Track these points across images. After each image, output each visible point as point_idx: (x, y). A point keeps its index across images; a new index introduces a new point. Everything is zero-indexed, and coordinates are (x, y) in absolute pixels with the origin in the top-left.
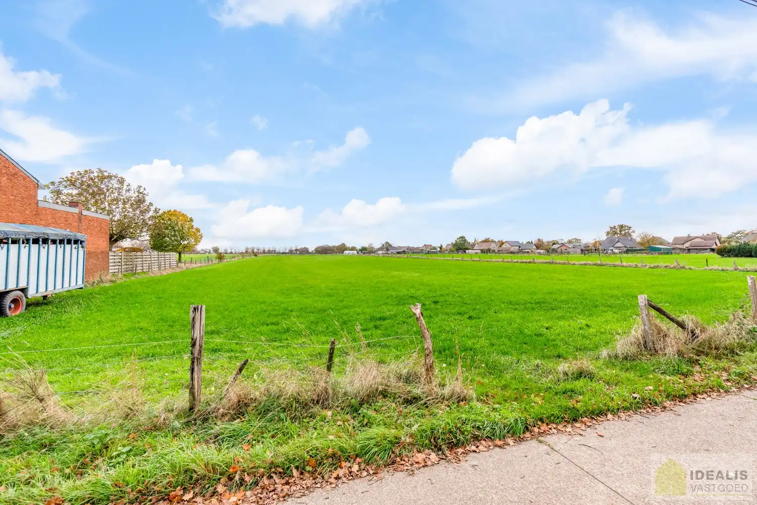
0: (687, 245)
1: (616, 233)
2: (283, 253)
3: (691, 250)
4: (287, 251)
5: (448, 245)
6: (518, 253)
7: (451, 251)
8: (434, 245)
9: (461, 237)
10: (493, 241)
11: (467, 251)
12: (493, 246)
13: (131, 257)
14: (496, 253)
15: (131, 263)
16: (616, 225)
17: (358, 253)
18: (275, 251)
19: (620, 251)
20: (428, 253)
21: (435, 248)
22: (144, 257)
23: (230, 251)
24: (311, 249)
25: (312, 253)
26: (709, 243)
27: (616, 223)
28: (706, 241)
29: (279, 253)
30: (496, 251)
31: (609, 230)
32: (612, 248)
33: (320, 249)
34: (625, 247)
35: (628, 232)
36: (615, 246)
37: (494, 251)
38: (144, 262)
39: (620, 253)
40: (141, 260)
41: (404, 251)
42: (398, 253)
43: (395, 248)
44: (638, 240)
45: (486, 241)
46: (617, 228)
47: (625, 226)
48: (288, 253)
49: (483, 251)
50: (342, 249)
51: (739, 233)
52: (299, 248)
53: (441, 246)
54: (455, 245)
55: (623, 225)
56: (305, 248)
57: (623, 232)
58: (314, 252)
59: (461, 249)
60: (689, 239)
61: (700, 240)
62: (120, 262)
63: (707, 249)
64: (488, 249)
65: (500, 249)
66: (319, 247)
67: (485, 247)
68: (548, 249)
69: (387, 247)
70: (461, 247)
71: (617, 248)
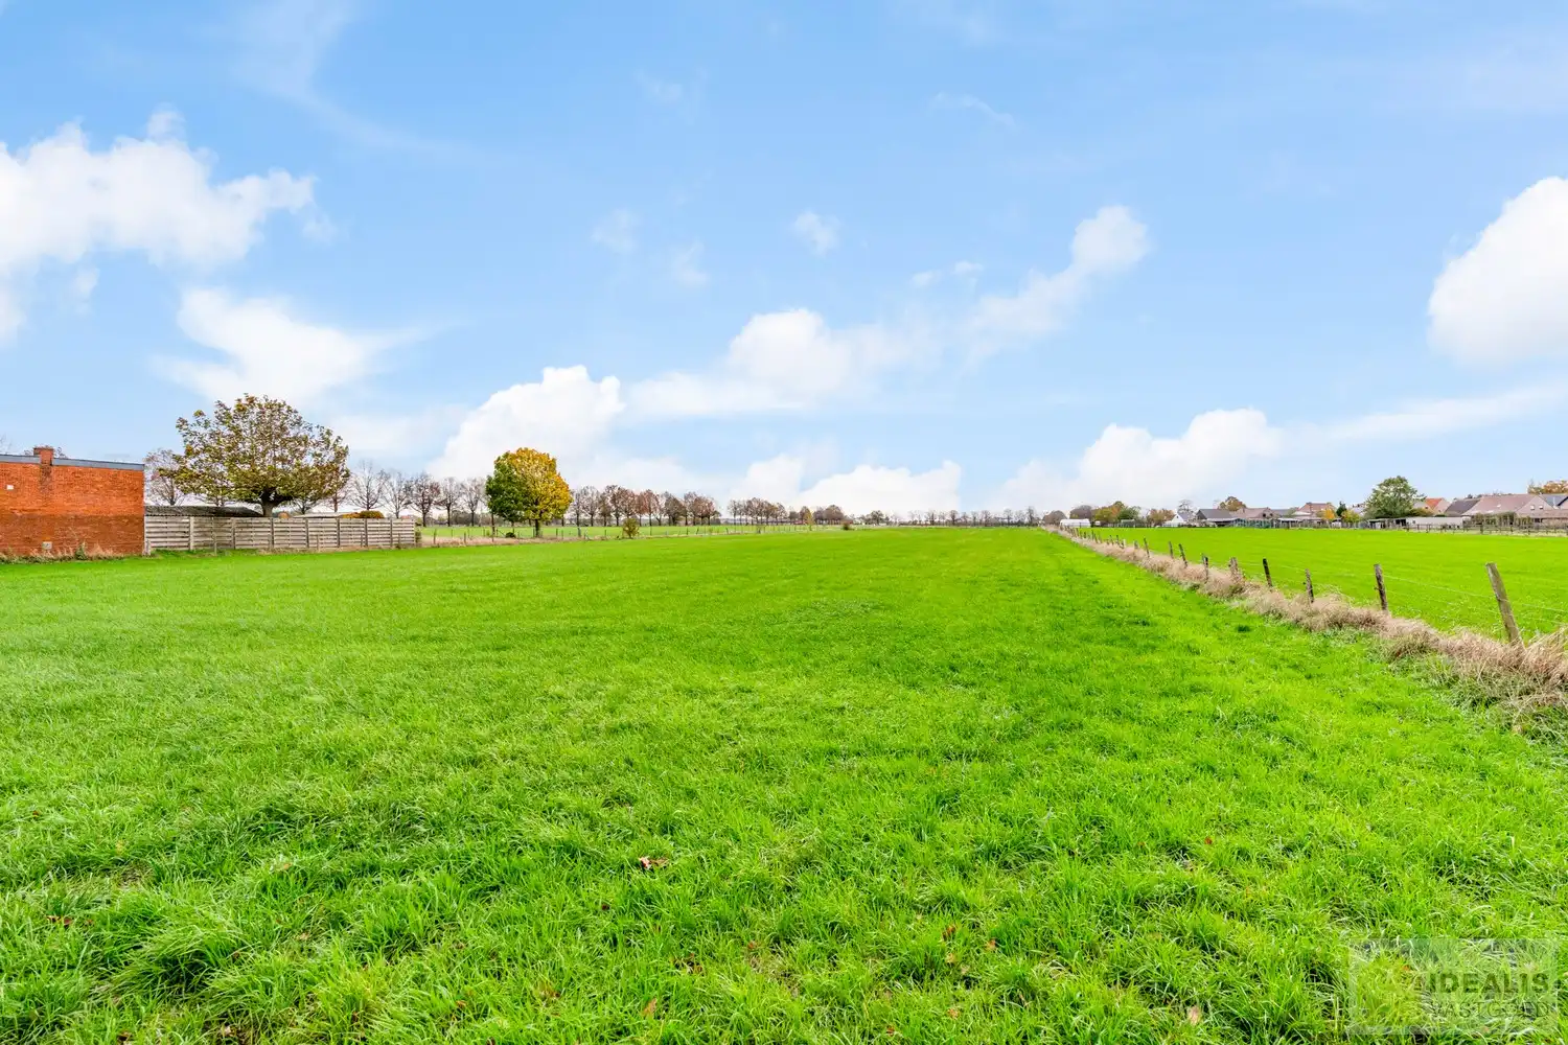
11: (1409, 520)
53: (1341, 505)
54: (1371, 503)
59: (1389, 515)
70: (1392, 507)
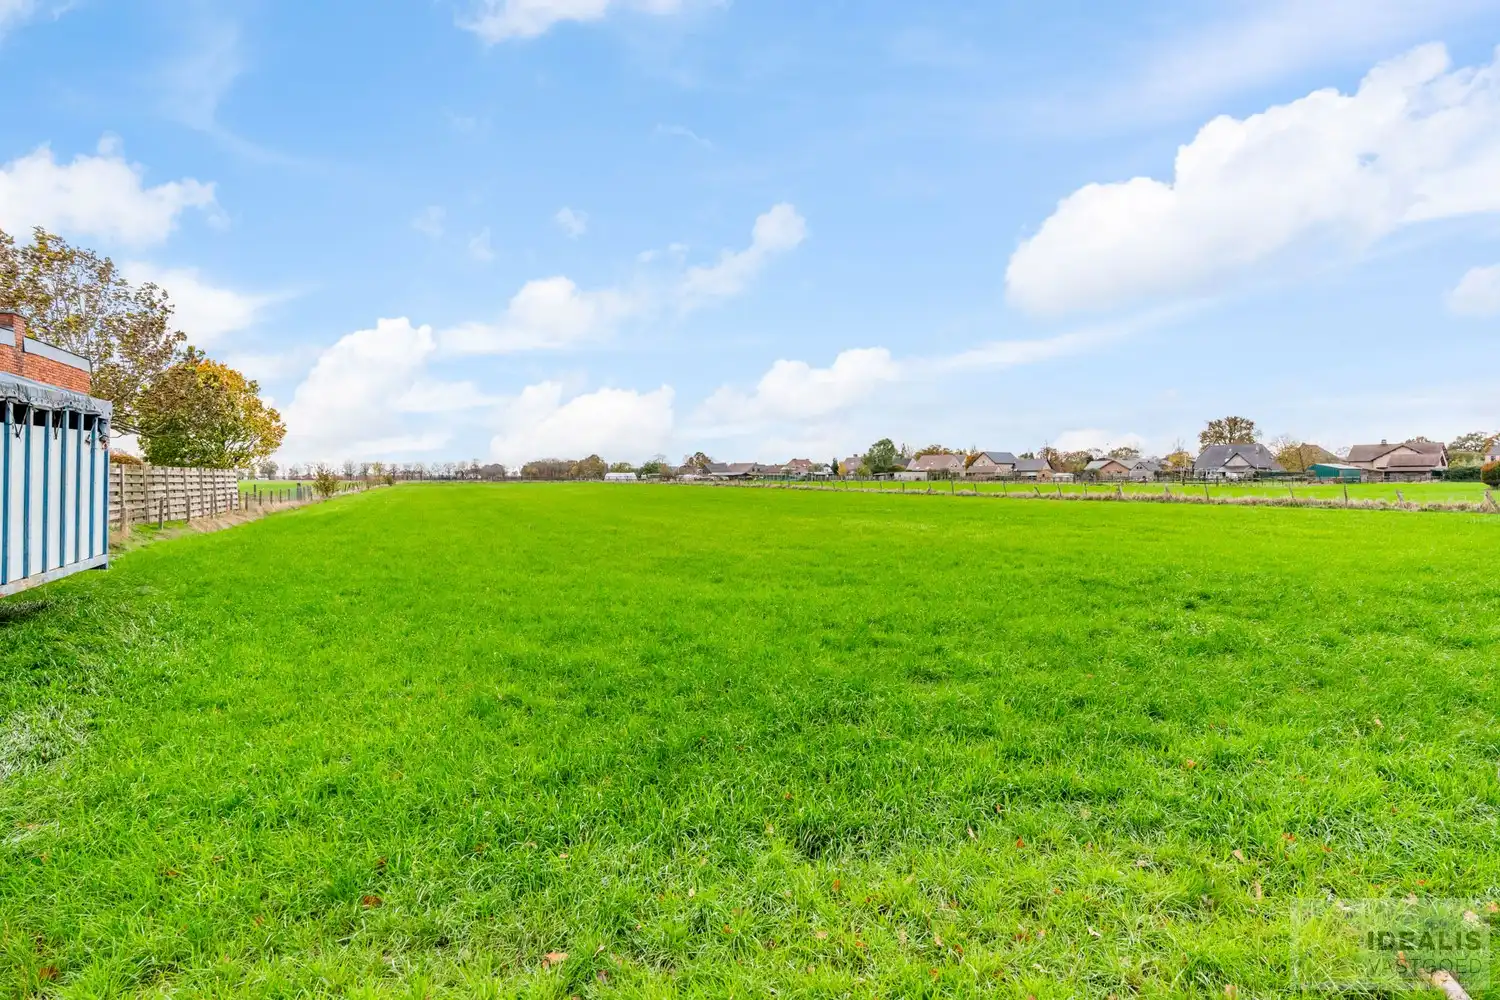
0: (1382, 463)
1: (1221, 436)
2: (442, 478)
3: (1391, 476)
4: (452, 474)
5: (849, 460)
6: (1011, 479)
7: (860, 475)
8: (815, 461)
9: (881, 443)
10: (946, 453)
11: (896, 475)
12: (953, 465)
13: (142, 481)
14: (963, 479)
15: (142, 497)
16: (1223, 419)
17: (639, 477)
18: (421, 473)
19: (1242, 476)
20: (807, 478)
21: (818, 468)
22: (171, 480)
23: (305, 473)
24: (514, 468)
25: (514, 478)
26: (1427, 458)
27: (1222, 415)
28: (1422, 456)
29: (432, 478)
30: (963, 474)
31: (1206, 428)
32: (1222, 470)
33: (534, 470)
34: (1252, 467)
35: (1248, 434)
36: (1228, 464)
37: (955, 476)
38: (171, 495)
39: (1240, 480)
40: (164, 488)
41: (746, 474)
42: (731, 478)
43: (722, 467)
44: (1275, 451)
45: (932, 452)
46: (1223, 424)
47: (1242, 421)
48: (455, 478)
49: (934, 476)
50: (592, 469)
51: (1472, 439)
52: (481, 465)
53: (835, 462)
54: (867, 460)
55: (1236, 418)
56: (496, 466)
57: (1237, 435)
58: (519, 475)
59: (882, 470)
60: (1385, 449)
61: (1409, 452)
62: (117, 493)
63: (1424, 473)
64: (941, 469)
65: (971, 470)
66: (532, 465)
67: (935, 464)
68: (1082, 469)
69: (702, 465)
70: (883, 464)
71: (1234, 468)
